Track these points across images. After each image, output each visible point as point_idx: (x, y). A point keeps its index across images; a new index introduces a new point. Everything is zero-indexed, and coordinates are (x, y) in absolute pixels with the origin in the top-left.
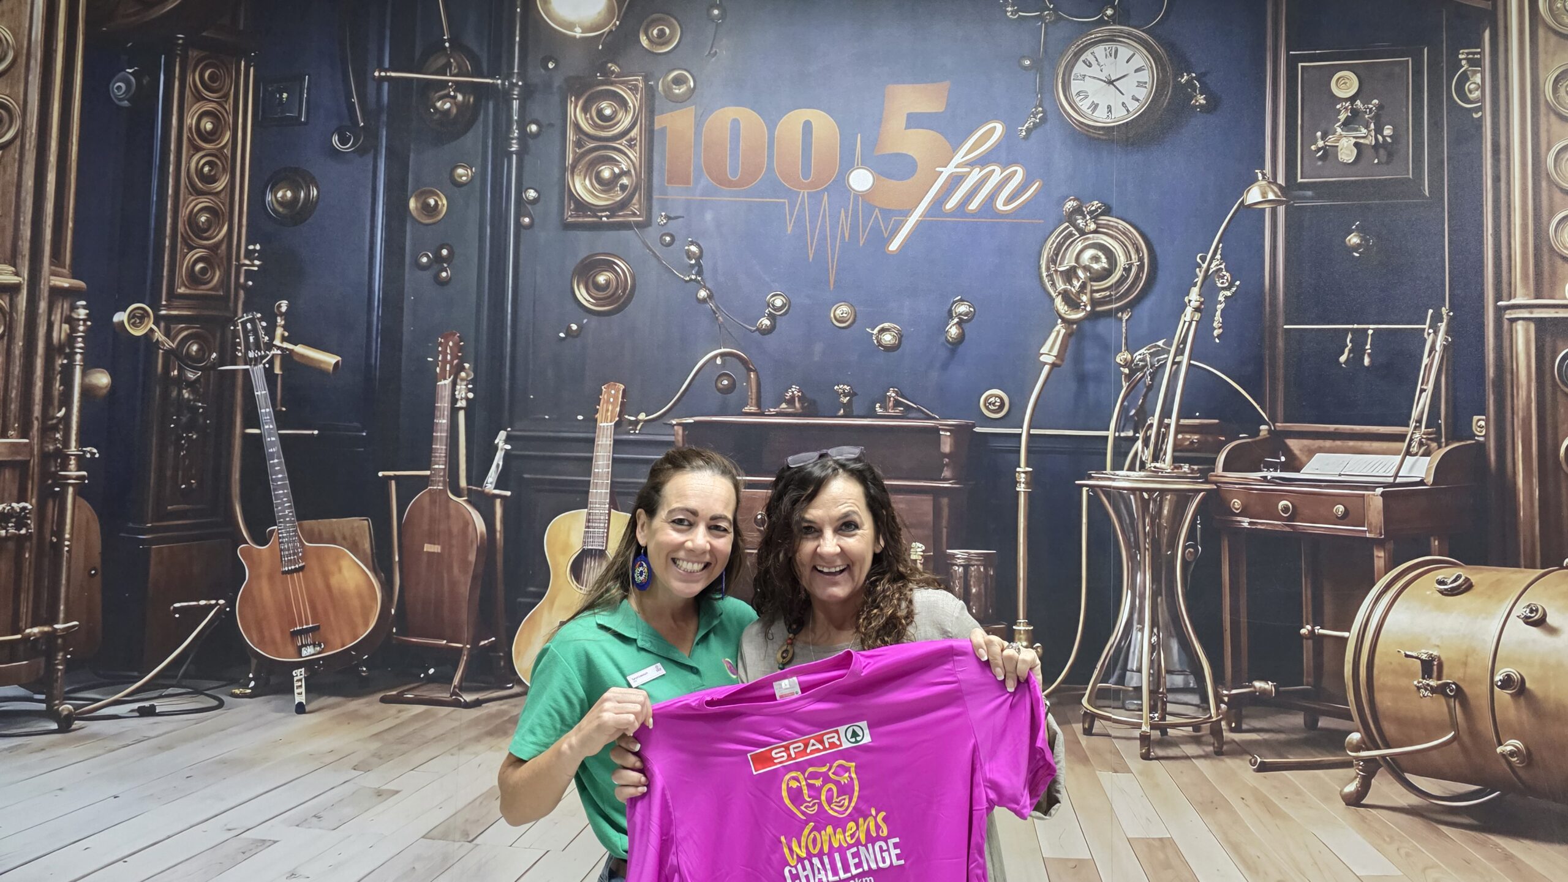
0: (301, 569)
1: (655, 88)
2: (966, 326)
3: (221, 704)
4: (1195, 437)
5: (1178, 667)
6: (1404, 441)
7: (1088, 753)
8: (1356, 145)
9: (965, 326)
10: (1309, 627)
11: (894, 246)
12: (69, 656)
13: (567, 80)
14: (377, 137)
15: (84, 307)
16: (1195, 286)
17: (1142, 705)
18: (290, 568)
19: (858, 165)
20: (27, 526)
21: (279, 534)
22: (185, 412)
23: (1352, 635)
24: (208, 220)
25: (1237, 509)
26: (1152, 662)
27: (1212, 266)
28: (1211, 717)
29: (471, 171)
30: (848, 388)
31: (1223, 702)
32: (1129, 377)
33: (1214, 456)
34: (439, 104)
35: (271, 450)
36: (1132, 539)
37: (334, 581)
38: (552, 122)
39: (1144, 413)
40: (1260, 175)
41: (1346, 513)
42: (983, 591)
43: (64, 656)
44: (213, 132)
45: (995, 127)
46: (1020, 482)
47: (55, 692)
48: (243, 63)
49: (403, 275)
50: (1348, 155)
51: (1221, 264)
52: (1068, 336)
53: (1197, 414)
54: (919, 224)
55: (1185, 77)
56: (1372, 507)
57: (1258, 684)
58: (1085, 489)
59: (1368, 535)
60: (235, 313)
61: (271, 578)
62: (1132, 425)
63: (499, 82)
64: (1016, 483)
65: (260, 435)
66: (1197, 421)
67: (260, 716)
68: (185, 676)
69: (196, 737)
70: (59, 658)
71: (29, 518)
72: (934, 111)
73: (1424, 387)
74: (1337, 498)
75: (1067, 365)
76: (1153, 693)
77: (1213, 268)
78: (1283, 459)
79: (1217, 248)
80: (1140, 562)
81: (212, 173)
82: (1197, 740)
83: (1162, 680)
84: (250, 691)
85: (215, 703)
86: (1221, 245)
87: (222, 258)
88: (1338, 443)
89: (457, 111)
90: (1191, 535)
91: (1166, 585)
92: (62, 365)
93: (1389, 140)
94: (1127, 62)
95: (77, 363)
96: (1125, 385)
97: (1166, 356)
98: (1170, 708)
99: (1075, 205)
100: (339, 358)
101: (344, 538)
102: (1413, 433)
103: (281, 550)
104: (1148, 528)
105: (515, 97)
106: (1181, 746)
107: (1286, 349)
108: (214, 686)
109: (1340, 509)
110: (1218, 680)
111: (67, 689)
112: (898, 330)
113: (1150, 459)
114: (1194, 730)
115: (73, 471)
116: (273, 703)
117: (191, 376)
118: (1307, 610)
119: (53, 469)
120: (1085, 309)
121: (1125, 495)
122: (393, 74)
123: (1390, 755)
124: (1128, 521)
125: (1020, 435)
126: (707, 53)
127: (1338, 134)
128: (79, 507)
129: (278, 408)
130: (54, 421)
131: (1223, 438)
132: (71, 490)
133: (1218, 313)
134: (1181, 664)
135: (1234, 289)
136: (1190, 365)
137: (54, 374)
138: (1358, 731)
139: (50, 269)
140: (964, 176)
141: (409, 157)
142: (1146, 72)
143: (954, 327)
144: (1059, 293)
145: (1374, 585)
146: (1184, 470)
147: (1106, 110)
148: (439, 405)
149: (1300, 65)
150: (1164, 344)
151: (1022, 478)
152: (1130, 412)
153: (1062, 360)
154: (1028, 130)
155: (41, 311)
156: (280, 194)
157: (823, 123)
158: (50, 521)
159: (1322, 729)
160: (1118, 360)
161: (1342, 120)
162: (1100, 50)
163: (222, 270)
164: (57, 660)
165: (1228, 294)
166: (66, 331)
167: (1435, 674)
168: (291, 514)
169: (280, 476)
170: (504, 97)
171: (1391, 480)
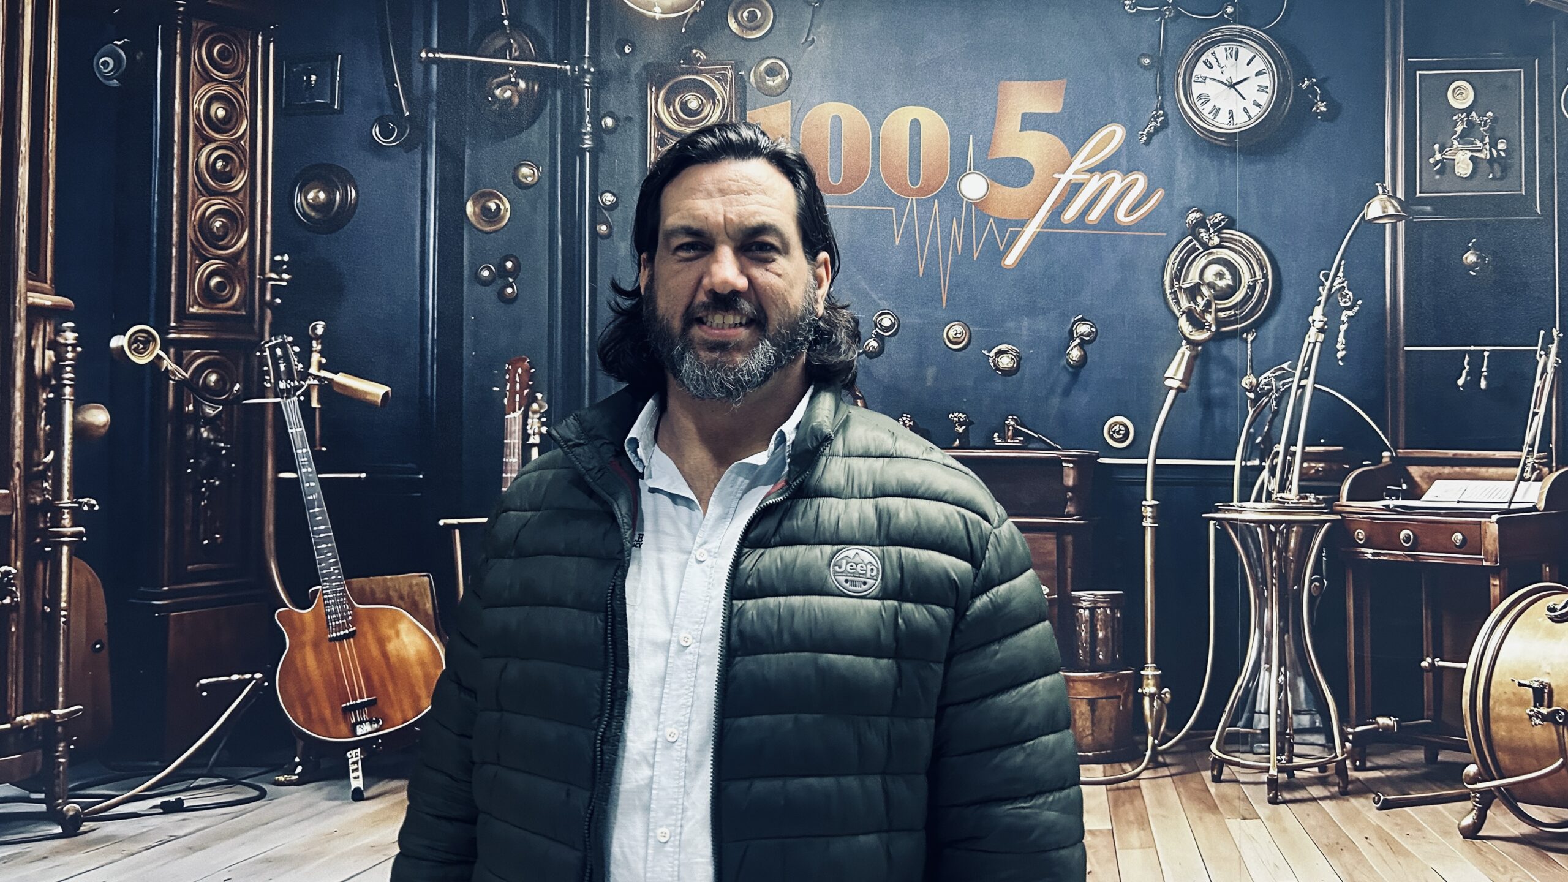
0: (352, 635)
1: (746, 78)
2: (1088, 347)
3: (263, 795)
4: (1320, 465)
5: (1304, 707)
6: (1517, 466)
7: (1217, 802)
8: (1472, 158)
9: (1086, 347)
10: (1429, 660)
11: (1011, 260)
12: (72, 747)
13: (646, 67)
14: (425, 130)
15: (73, 330)
16: (1319, 305)
17: (1269, 748)
18: (338, 634)
19: (970, 170)
20: (12, 594)
21: (324, 594)
22: (205, 454)
23: (1470, 667)
24: (224, 225)
25: (1361, 540)
26: (1279, 702)
27: (1335, 284)
28: (1336, 757)
29: (538, 170)
30: (963, 416)
31: (1349, 741)
32: (1254, 402)
33: (1337, 485)
34: (498, 92)
35: (310, 498)
36: (1259, 575)
37: (391, 647)
38: (630, 115)
39: (1271, 440)
40: (1380, 190)
41: (1464, 540)
42: (1110, 635)
43: (67, 747)
44: (226, 120)
45: (1115, 131)
46: (1146, 517)
47: (57, 789)
48: (260, 38)
49: (462, 290)
50: (1464, 169)
51: (1343, 282)
52: (1192, 359)
53: (1322, 441)
54: (1038, 236)
55: (1306, 83)
56: (1488, 535)
57: (1382, 721)
58: (1212, 522)
59: (1485, 563)
60: (262, 338)
61: (316, 646)
62: (1258, 453)
63: (568, 67)
64: (1143, 517)
65: (298, 478)
66: (1321, 448)
67: (310, 805)
68: (217, 763)
69: (234, 834)
70: (61, 749)
71: (13, 585)
72: (1050, 111)
73: (1536, 410)
74: (1457, 527)
75: (1192, 389)
76: (1280, 734)
77: (1336, 286)
78: (1404, 486)
79: (1339, 266)
80: (1267, 598)
81: (227, 170)
82: (1322, 781)
83: (1289, 721)
84: (297, 777)
85: (256, 793)
86: (1343, 262)
87: (243, 270)
88: (1457, 469)
89: (521, 101)
90: (1317, 569)
91: (1293, 623)
92: (47, 400)
93: (1503, 154)
94: (1248, 64)
95: (67, 397)
96: (1251, 411)
97: (1291, 379)
98: (1297, 749)
99: (1198, 215)
100: (389, 389)
101: (401, 597)
102: (1526, 458)
103: (327, 614)
104: (1275, 563)
105: (587, 85)
106: (1308, 788)
107: (1406, 372)
108: (254, 773)
109: (1458, 537)
110: (1343, 719)
111: (71, 786)
112: (1017, 352)
113: (1276, 489)
114: (1320, 771)
115: (67, 526)
116: (326, 791)
117: (208, 410)
118: (1427, 643)
119: (42, 525)
120: (1209, 330)
121: (1253, 529)
122: (443, 56)
123: (1503, 786)
124: (1255, 556)
125: (1146, 465)
126: (803, 41)
127: (1455, 146)
128: (77, 571)
129: (318, 448)
130: (41, 468)
131: (1347, 466)
132: (65, 549)
133: (1341, 335)
134: (1307, 703)
135: (1356, 309)
136: (1315, 388)
137: (37, 410)
138: (1475, 763)
139: (26, 282)
140: (1083, 184)
141: (464, 152)
142: (1267, 75)
143: (1075, 349)
144: (1184, 312)
145: (1490, 613)
146: (1309, 500)
147: (1228, 116)
148: (508, 441)
149: (1418, 72)
150: (1289, 367)
151: (1148, 512)
152: (1256, 439)
153: (1188, 385)
154: (1150, 136)
155: (17, 335)
156: (311, 195)
157: (933, 124)
158: (41, 588)
159: (1442, 763)
160: (1243, 384)
161: (1458, 133)
162: (1220, 50)
163: (243, 285)
164: (57, 751)
165: (1351, 313)
166: (50, 359)
167: (1546, 703)
168: (337, 571)
169: (322, 527)
170: (573, 86)
171: (1506, 506)
